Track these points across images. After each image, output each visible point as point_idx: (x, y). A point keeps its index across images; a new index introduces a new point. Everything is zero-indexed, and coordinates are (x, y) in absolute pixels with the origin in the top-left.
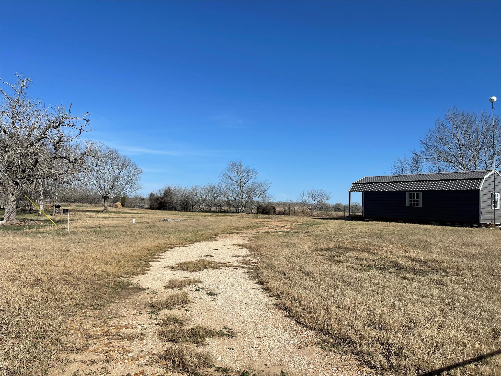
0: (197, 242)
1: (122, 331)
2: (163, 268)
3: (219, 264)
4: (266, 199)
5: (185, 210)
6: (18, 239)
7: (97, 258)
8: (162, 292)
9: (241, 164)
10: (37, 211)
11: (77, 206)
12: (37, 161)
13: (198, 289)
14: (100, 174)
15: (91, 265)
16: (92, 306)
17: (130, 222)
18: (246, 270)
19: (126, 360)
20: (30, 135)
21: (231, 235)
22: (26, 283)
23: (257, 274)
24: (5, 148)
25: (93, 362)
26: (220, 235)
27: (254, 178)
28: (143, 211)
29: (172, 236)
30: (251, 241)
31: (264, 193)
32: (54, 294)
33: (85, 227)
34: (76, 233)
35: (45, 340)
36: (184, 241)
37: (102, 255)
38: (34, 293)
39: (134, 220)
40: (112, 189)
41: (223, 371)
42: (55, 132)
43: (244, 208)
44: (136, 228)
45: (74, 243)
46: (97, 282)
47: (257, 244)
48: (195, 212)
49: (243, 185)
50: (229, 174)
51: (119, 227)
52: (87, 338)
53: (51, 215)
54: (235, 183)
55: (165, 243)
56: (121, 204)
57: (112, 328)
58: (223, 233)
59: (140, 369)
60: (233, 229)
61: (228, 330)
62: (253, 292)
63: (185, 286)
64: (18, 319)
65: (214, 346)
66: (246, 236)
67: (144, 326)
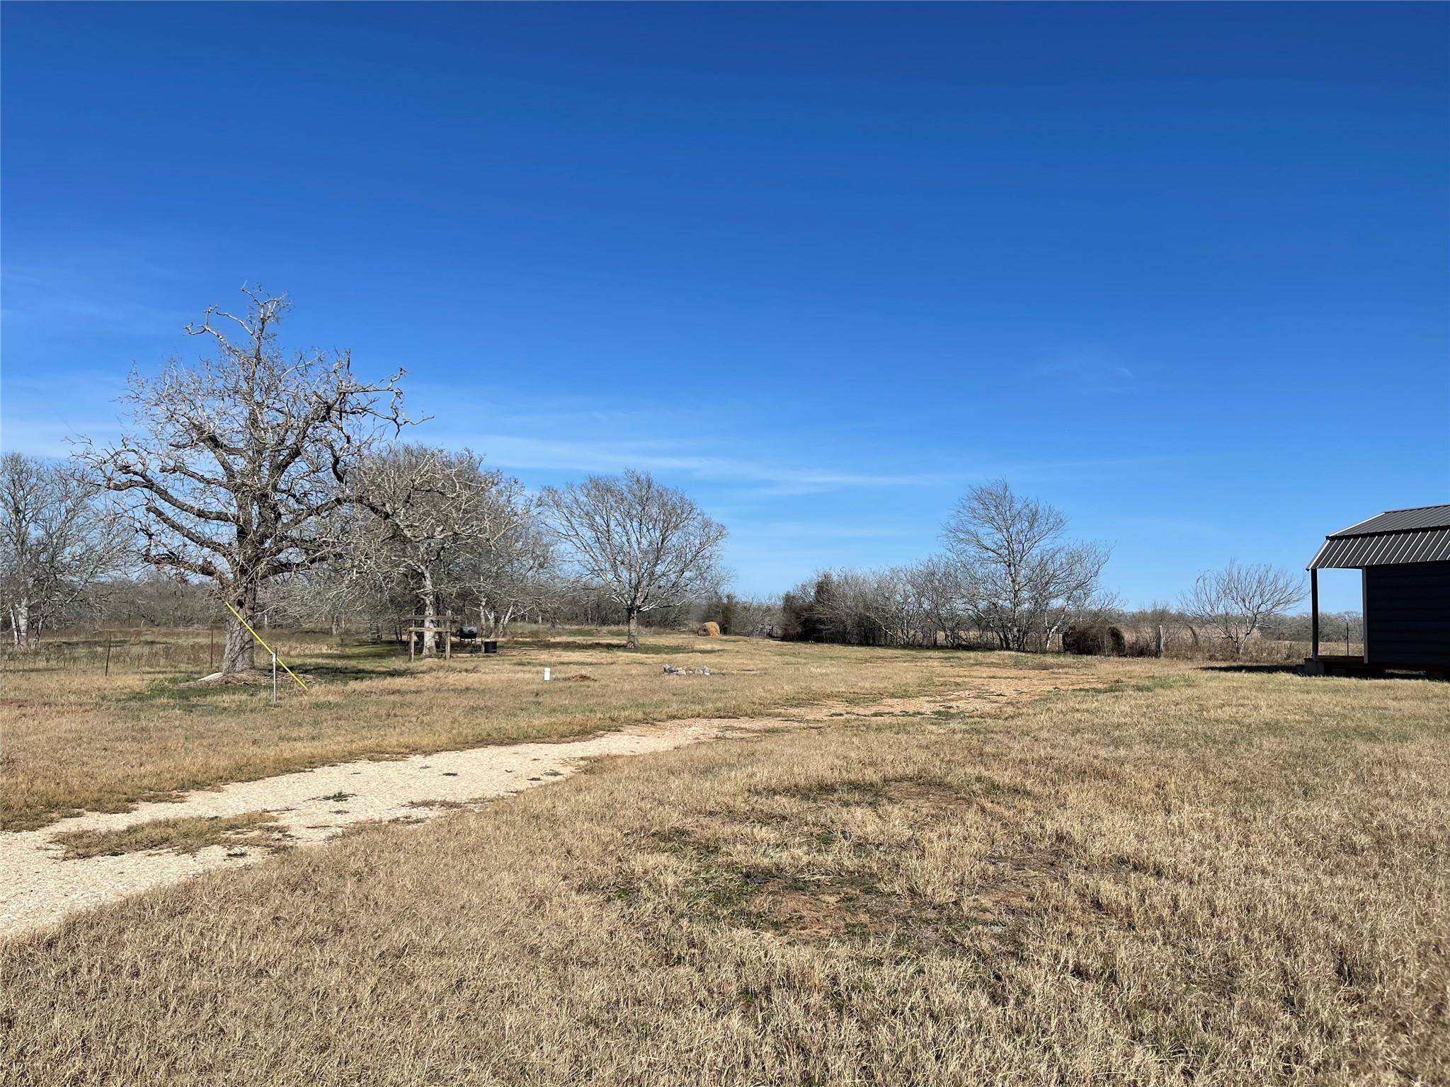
43: (1023, 635)
48: (889, 646)
49: (1016, 562)
54: (991, 554)
56: (718, 627)
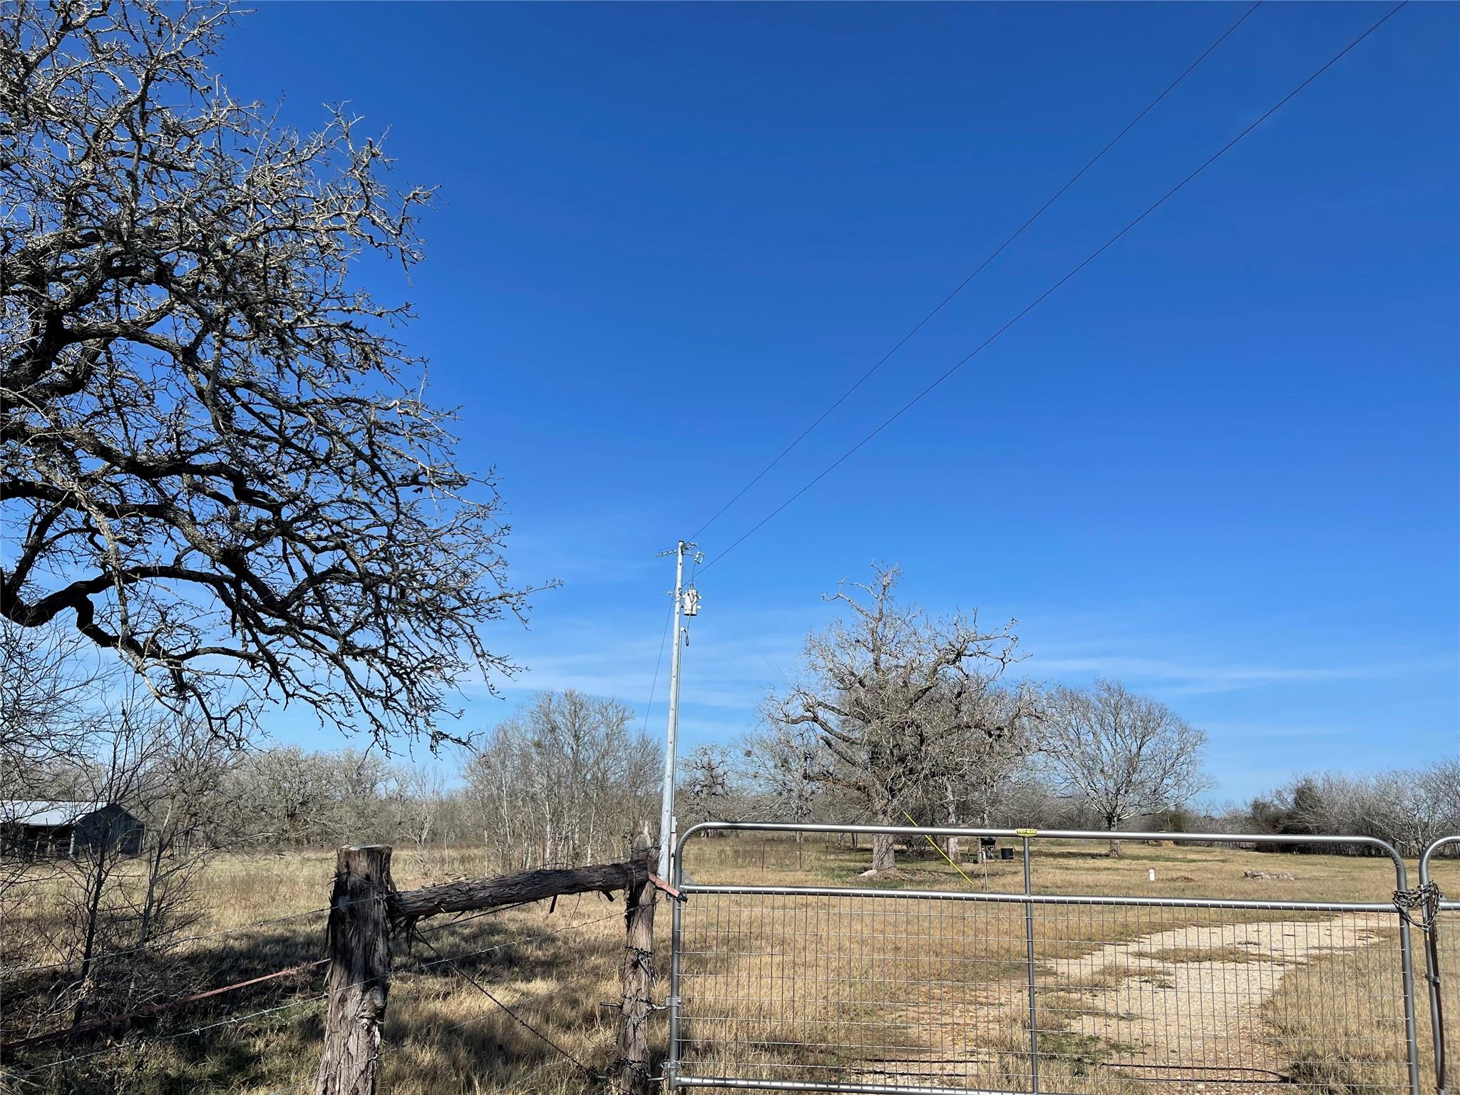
12: (922, 740)
17: (1146, 877)
28: (1228, 855)
40: (1126, 792)
42: (952, 671)
53: (976, 862)
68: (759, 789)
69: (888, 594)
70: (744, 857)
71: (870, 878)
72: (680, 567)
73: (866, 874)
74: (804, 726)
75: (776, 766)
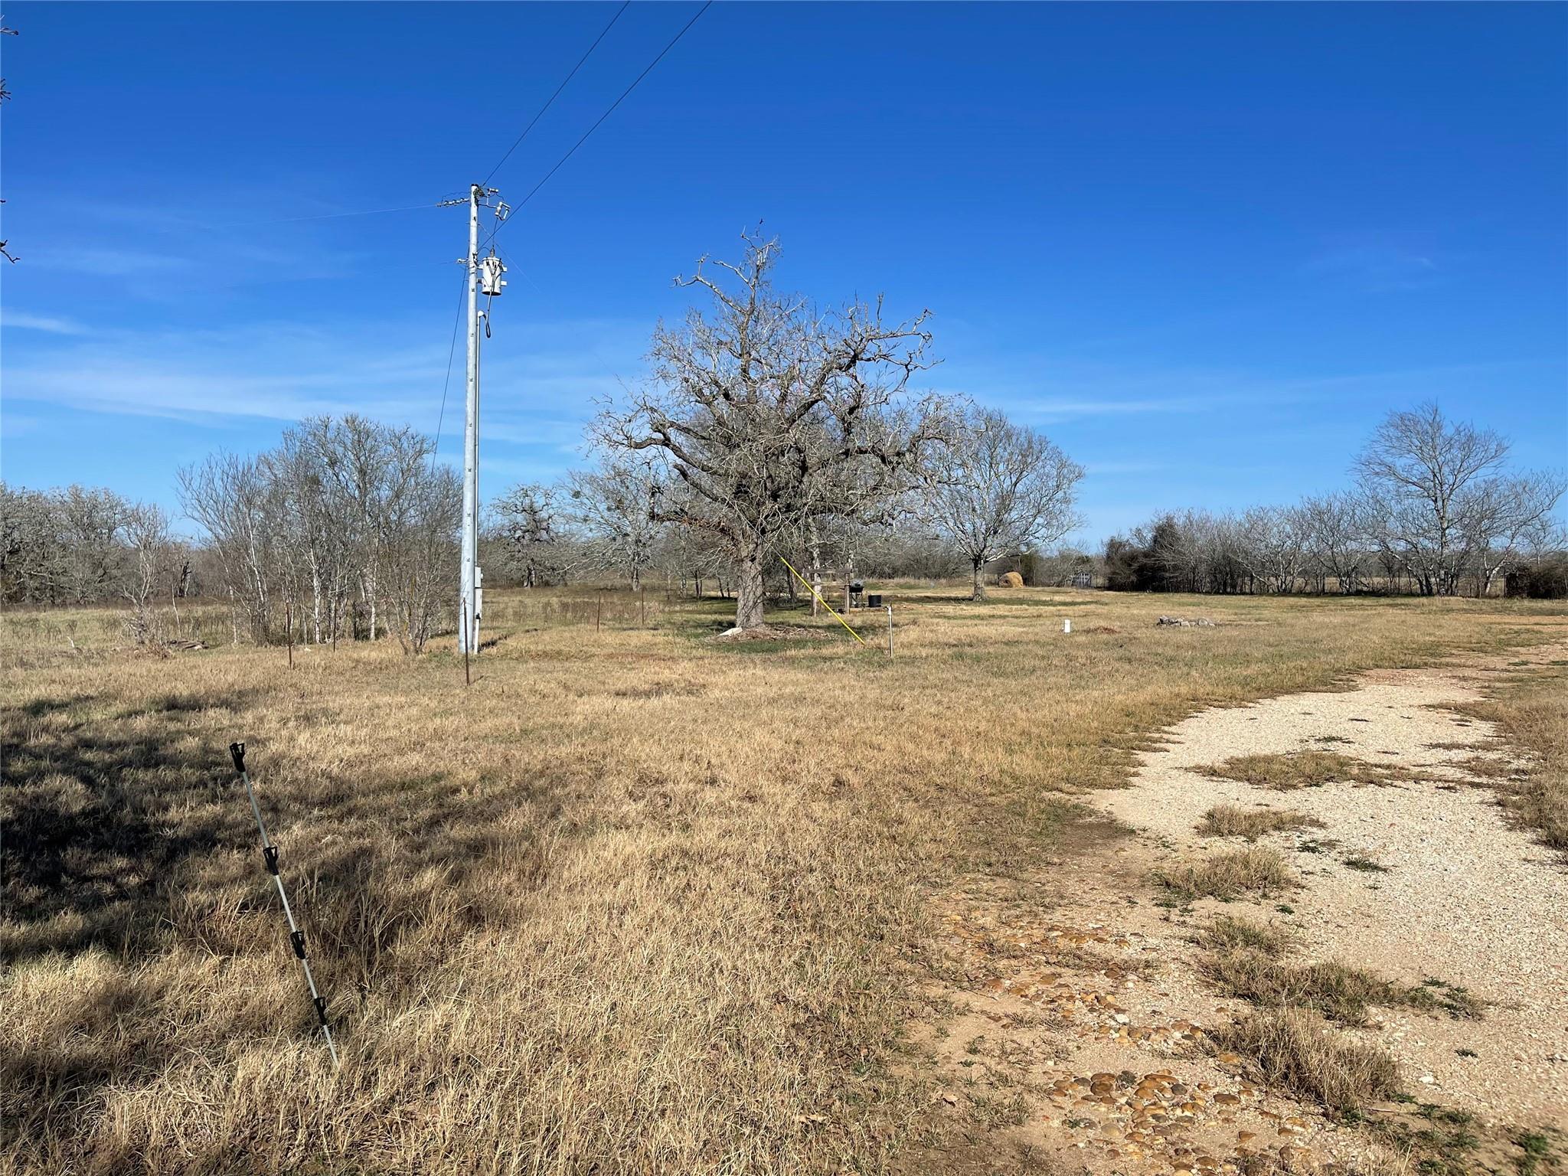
0: (1287, 693)
1: (1085, 946)
2: (1182, 772)
3: (1379, 769)
4: (1546, 540)
5: (1225, 589)
6: (776, 675)
7: (979, 733)
8: (1190, 844)
9: (1438, 419)
10: (807, 604)
11: (902, 587)
12: (804, 468)
13: (1311, 845)
14: (958, 492)
15: (966, 751)
16: (990, 865)
17: (1057, 628)
18: (1489, 795)
19: (1112, 1031)
20: (783, 398)
21: (1409, 672)
22: (815, 789)
23: (1540, 810)
24: (729, 438)
25: (1018, 1021)
26: (1367, 672)
27: (1491, 464)
28: (1088, 595)
29: (1194, 673)
30: (1499, 696)
31: (1536, 521)
32: (887, 823)
33: (931, 644)
34: (911, 661)
35: (886, 945)
36: (1238, 690)
37: (991, 724)
38: (839, 816)
39: (1067, 622)
40: (995, 533)
41: (1447, 1120)
42: (844, 380)
43: (1452, 577)
44: (1079, 646)
45: (912, 688)
46: (990, 799)
47: (1526, 704)
48: (1261, 594)
49: (1445, 496)
50: (1388, 459)
51: (1027, 644)
52: (991, 953)
53: (841, 611)
54: (1413, 488)
55: (1178, 695)
56: (1021, 578)
57: (1055, 934)
58: (1377, 666)
59: (1157, 1066)
60: (1415, 652)
61: (1445, 990)
62: (1529, 871)
63: (1264, 832)
64: (811, 880)
65: (1402, 1034)
66: (1474, 675)
67: (1149, 940)
68: (590, 535)
69: (763, 277)
70: (574, 611)
71: (735, 638)
72: (473, 223)
73: (729, 632)
74: (652, 451)
75: (609, 509)
